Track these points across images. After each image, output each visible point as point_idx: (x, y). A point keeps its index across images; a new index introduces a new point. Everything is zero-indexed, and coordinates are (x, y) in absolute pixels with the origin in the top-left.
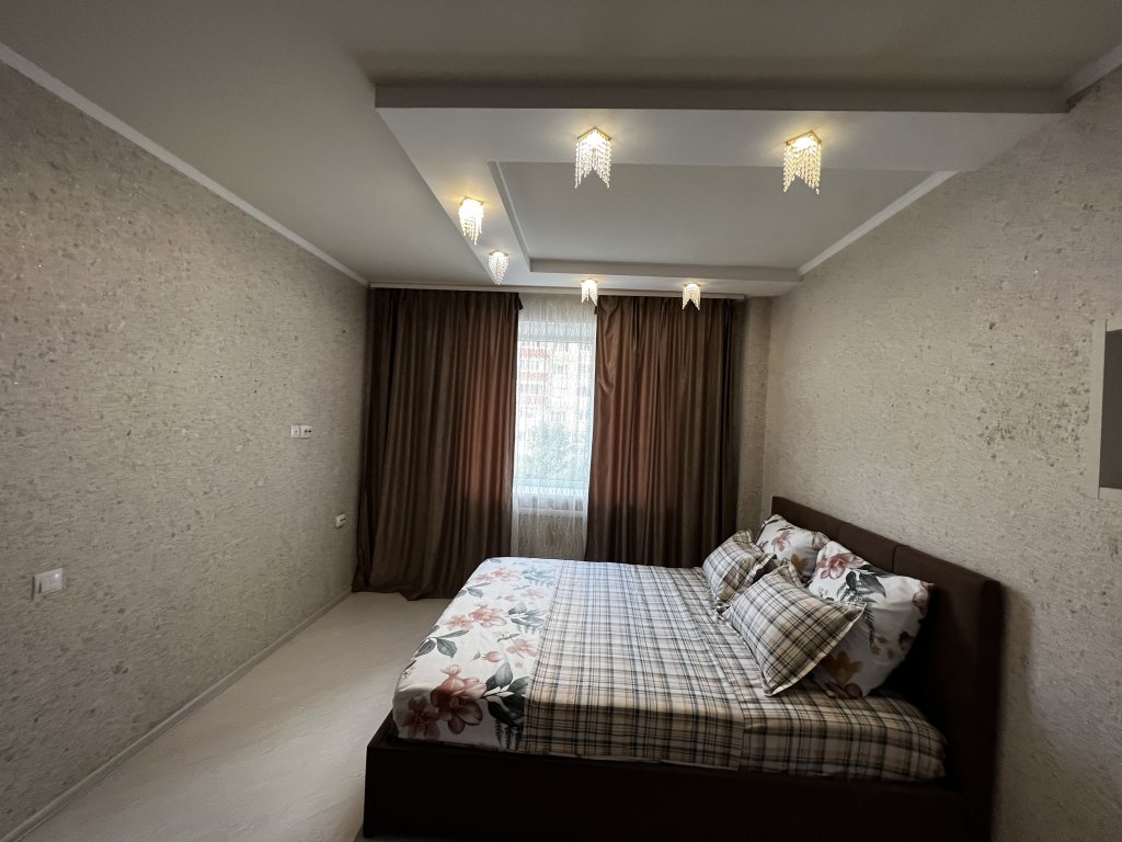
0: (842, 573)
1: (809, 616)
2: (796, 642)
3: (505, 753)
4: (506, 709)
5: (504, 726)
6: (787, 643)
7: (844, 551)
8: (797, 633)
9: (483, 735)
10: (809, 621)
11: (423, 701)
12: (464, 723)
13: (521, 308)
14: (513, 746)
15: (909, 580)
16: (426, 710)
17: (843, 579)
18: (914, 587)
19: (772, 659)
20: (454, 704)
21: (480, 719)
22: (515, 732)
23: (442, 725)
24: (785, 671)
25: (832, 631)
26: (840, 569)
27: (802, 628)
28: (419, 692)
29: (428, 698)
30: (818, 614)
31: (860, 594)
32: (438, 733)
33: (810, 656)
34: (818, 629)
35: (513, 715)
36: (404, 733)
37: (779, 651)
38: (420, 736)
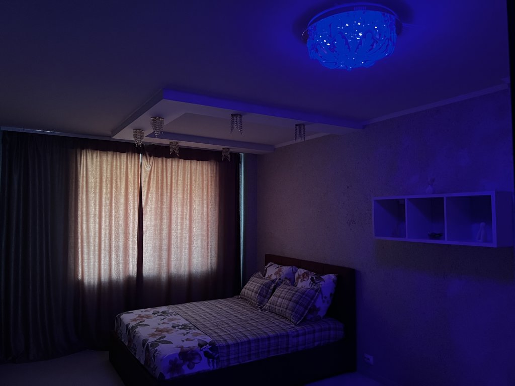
0: (309, 278)
2: (300, 305)
3: (213, 371)
7: (306, 271)
8: (300, 301)
9: (202, 365)
11: (175, 358)
12: (194, 363)
14: (215, 367)
16: (177, 363)
17: (310, 280)
19: (294, 313)
20: (189, 356)
21: (201, 360)
22: (215, 361)
24: (299, 316)
25: (312, 297)
26: (307, 277)
27: (302, 299)
28: (172, 356)
29: (178, 358)
31: (317, 283)
32: (184, 371)
33: (306, 308)
34: (307, 298)
35: (214, 354)
36: (168, 377)
38: (176, 375)
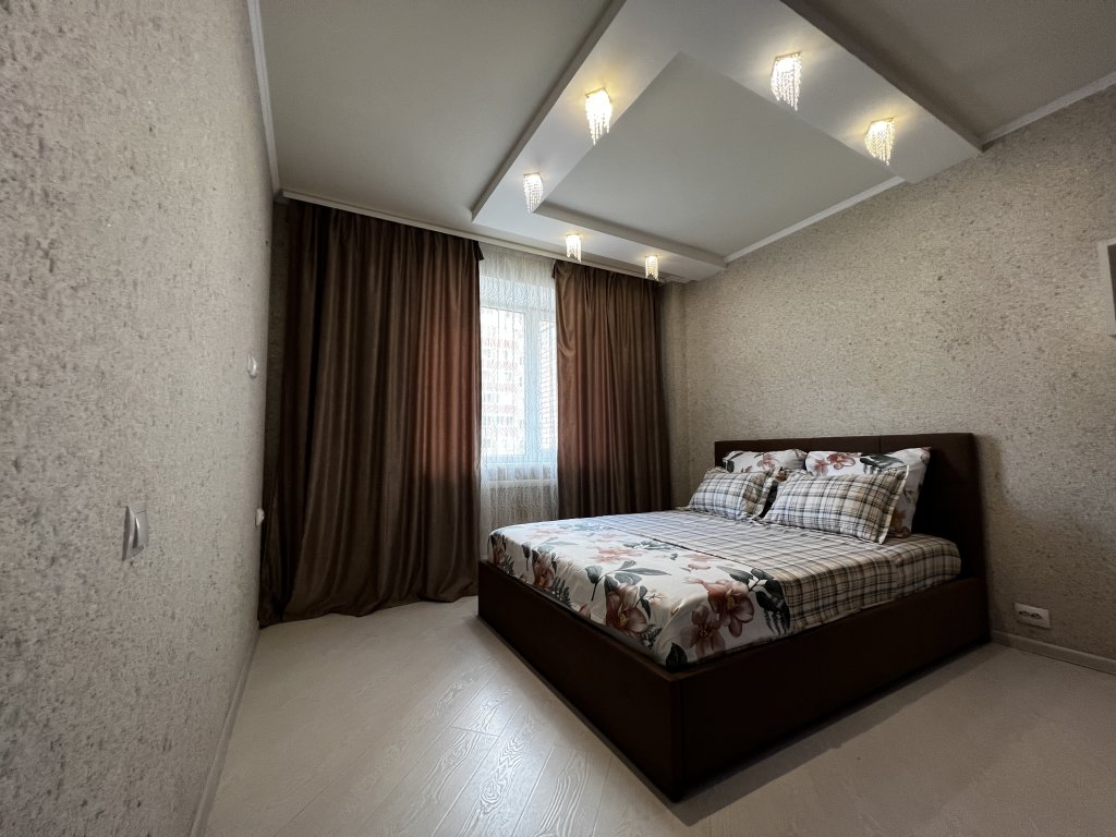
0: (853, 461)
1: (873, 484)
2: (873, 504)
3: (778, 640)
4: (769, 596)
5: (771, 613)
6: (867, 508)
8: (870, 498)
9: (758, 629)
10: (875, 488)
11: (705, 610)
12: (741, 622)
13: (482, 258)
14: (782, 631)
15: (910, 450)
16: (708, 620)
17: (860, 464)
18: (918, 454)
19: (862, 521)
20: (731, 604)
21: (752, 614)
22: (779, 616)
23: (724, 631)
24: (876, 526)
25: (892, 491)
26: (848, 460)
27: (873, 494)
28: (697, 603)
29: (708, 605)
30: (878, 482)
31: (883, 467)
32: (724, 642)
33: (885, 512)
34: (884, 491)
35: (775, 599)
36: (692, 655)
37: (865, 515)
38: (709, 652)
